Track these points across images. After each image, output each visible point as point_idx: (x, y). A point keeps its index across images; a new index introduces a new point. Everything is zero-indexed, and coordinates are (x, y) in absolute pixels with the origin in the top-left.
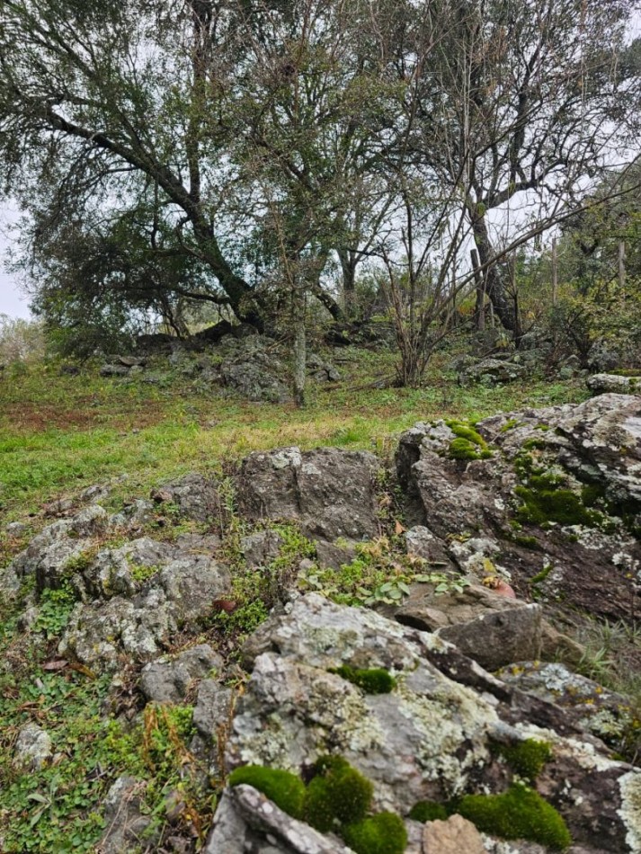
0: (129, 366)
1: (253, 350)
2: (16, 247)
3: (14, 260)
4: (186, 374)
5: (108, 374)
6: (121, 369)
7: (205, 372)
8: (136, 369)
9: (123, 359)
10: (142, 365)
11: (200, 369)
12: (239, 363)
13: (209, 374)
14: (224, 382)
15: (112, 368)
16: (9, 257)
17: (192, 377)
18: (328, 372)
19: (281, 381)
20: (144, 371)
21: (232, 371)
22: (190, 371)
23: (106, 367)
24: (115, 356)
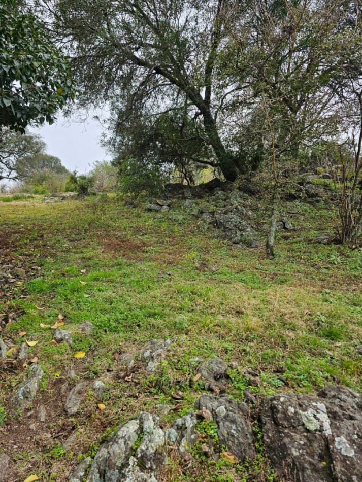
0: (162, 206)
1: (236, 204)
2: (107, 132)
3: (106, 140)
4: (193, 215)
5: (150, 210)
6: (156, 207)
7: (204, 216)
8: (165, 209)
9: (158, 201)
10: (169, 206)
11: (202, 212)
12: (226, 213)
13: (207, 217)
14: (217, 224)
15: (153, 206)
16: (103, 138)
17: (197, 217)
18: (284, 223)
19: (252, 227)
20: (169, 210)
21: (221, 218)
22: (196, 213)
23: (149, 205)
24: (154, 199)
